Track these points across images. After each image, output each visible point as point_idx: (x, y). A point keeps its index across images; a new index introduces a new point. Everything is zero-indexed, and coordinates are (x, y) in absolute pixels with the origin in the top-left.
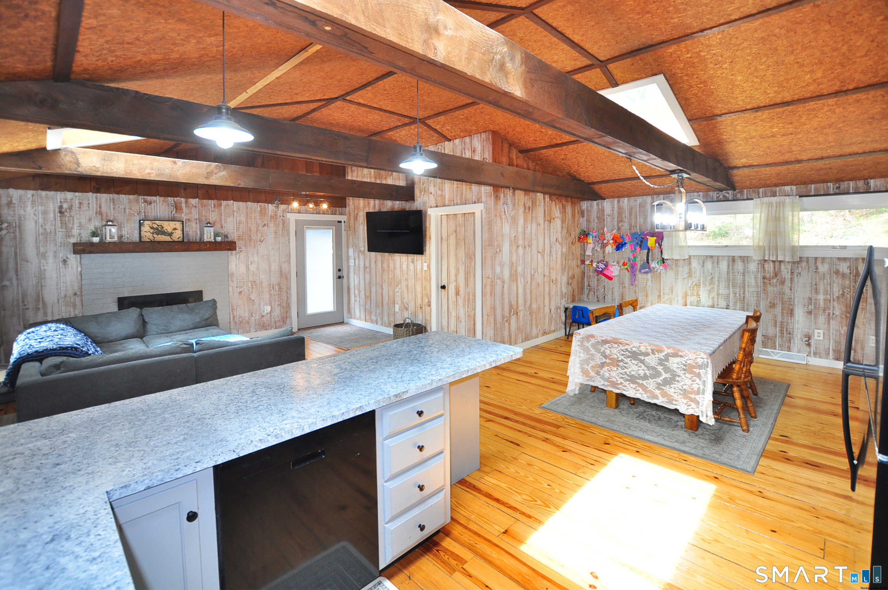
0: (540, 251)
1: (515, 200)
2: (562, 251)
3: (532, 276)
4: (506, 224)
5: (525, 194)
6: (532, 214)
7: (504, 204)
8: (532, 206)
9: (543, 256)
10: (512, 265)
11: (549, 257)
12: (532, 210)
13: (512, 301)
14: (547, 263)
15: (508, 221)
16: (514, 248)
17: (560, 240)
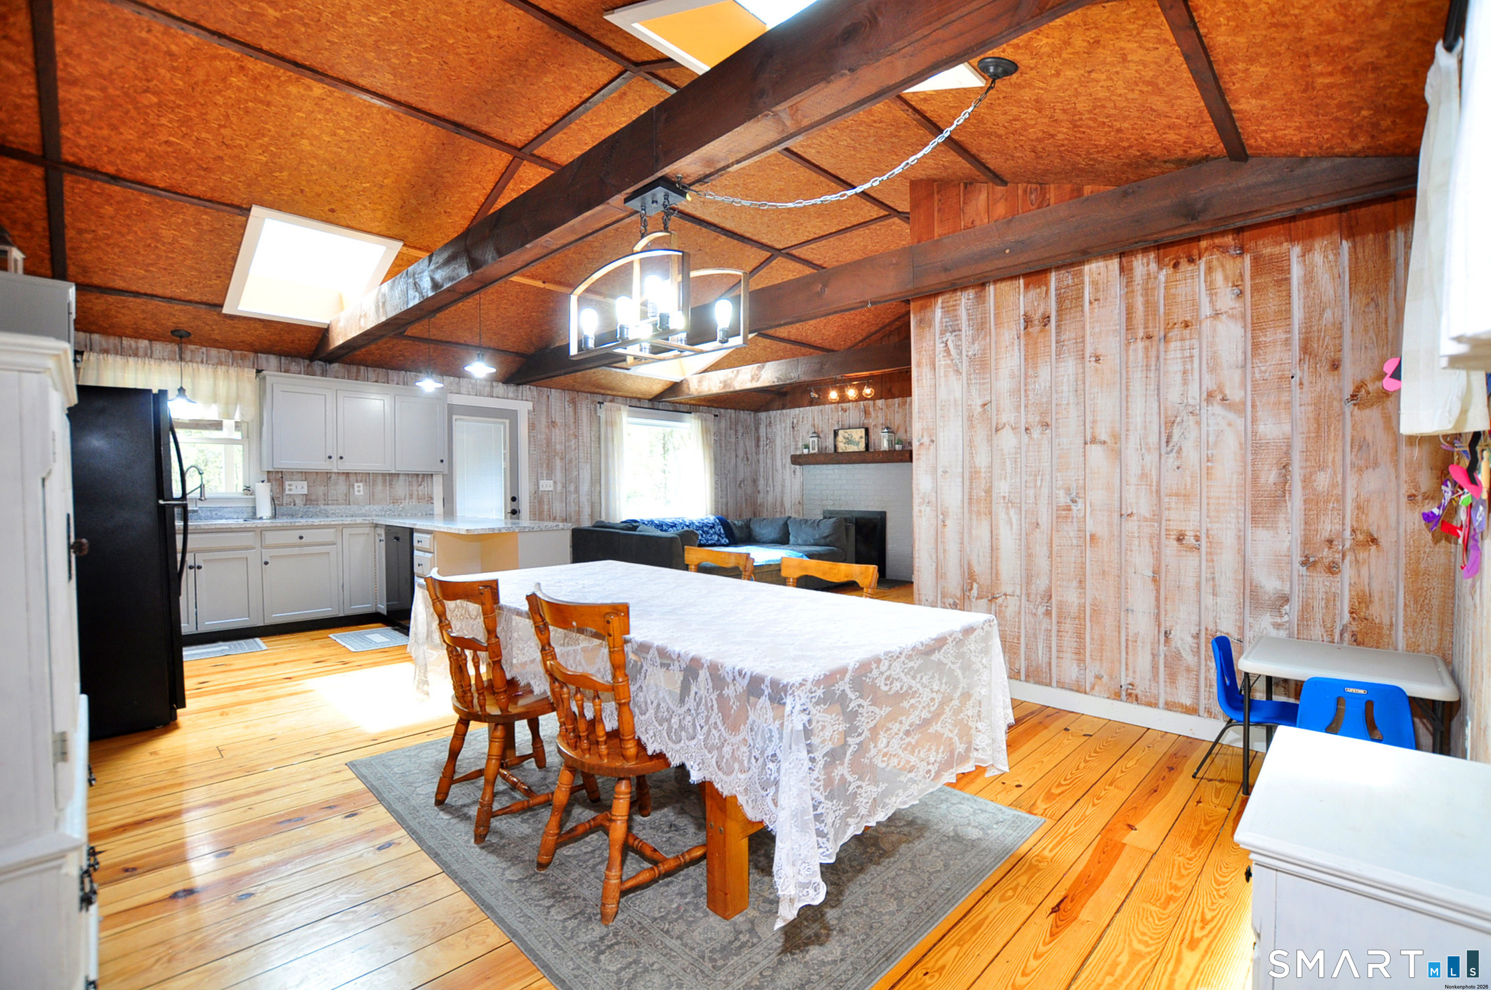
0: (1103, 437)
1: (985, 313)
2: (1254, 433)
3: (1063, 513)
4: (953, 377)
5: (1027, 286)
6: (1058, 334)
7: (942, 333)
8: (1060, 311)
9: (1117, 454)
10: (973, 475)
11: (1151, 459)
12: (1059, 321)
13: (974, 563)
14: (1144, 476)
15: (958, 372)
16: (981, 434)
17: (1235, 393)
